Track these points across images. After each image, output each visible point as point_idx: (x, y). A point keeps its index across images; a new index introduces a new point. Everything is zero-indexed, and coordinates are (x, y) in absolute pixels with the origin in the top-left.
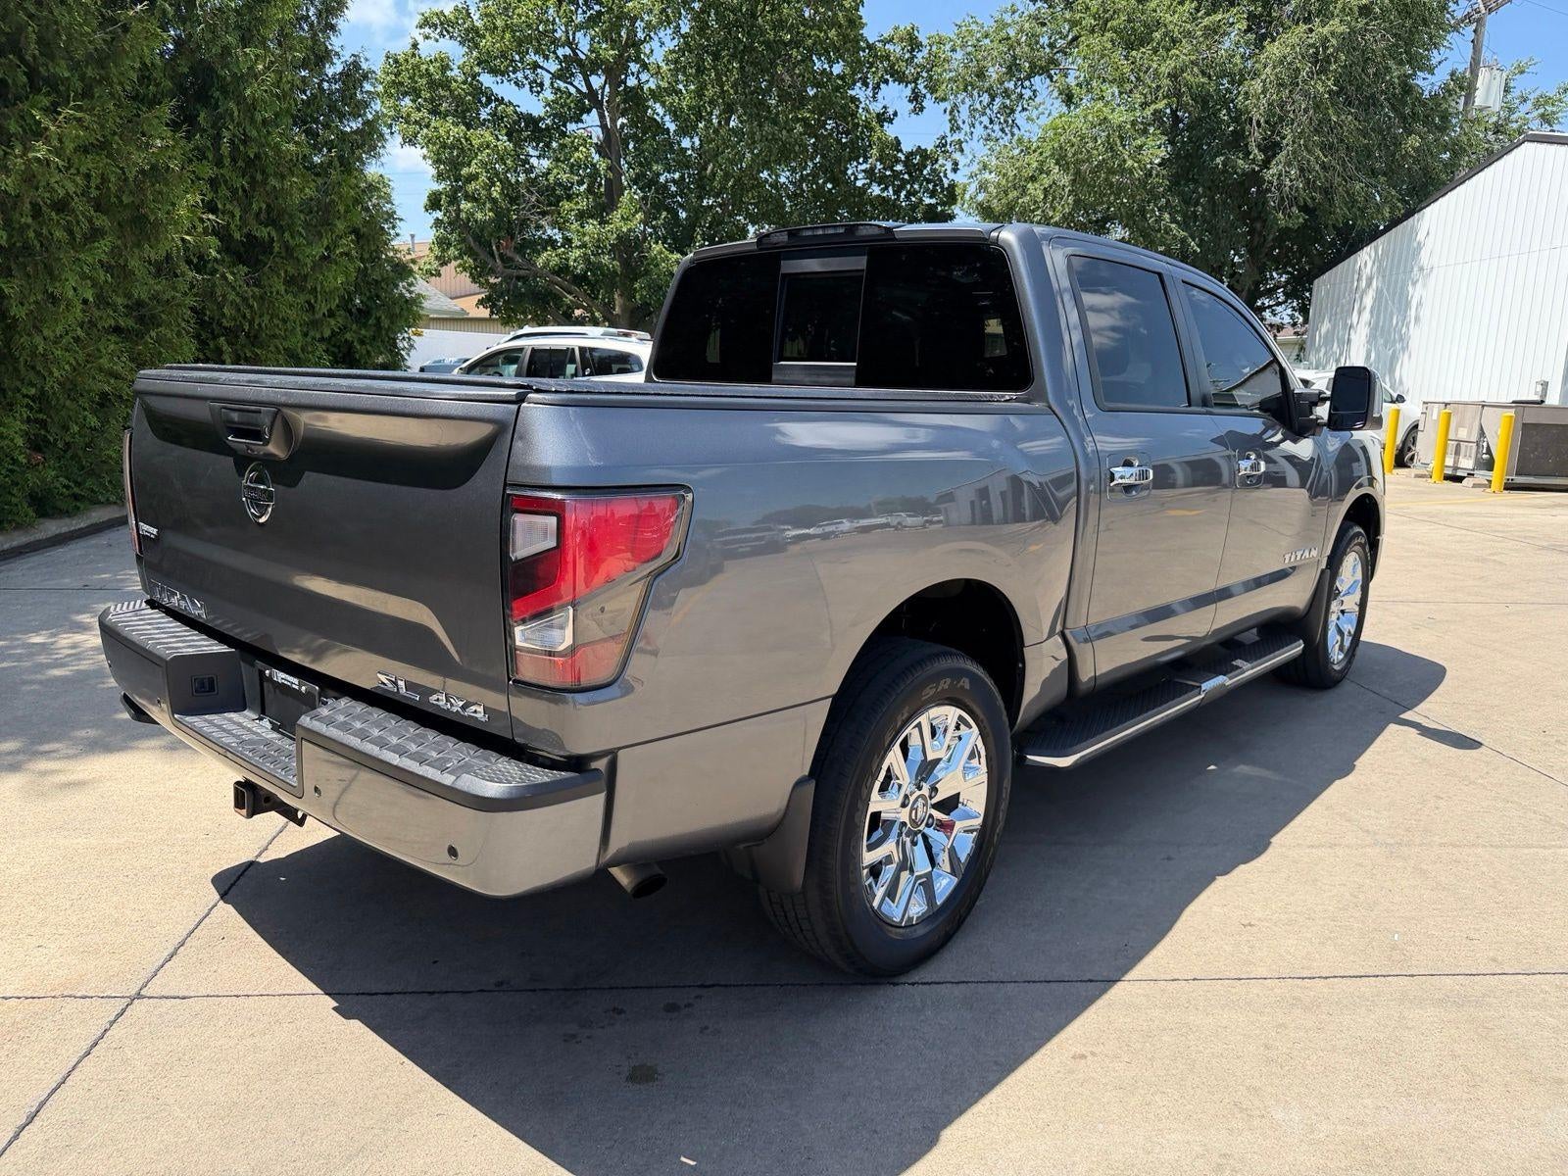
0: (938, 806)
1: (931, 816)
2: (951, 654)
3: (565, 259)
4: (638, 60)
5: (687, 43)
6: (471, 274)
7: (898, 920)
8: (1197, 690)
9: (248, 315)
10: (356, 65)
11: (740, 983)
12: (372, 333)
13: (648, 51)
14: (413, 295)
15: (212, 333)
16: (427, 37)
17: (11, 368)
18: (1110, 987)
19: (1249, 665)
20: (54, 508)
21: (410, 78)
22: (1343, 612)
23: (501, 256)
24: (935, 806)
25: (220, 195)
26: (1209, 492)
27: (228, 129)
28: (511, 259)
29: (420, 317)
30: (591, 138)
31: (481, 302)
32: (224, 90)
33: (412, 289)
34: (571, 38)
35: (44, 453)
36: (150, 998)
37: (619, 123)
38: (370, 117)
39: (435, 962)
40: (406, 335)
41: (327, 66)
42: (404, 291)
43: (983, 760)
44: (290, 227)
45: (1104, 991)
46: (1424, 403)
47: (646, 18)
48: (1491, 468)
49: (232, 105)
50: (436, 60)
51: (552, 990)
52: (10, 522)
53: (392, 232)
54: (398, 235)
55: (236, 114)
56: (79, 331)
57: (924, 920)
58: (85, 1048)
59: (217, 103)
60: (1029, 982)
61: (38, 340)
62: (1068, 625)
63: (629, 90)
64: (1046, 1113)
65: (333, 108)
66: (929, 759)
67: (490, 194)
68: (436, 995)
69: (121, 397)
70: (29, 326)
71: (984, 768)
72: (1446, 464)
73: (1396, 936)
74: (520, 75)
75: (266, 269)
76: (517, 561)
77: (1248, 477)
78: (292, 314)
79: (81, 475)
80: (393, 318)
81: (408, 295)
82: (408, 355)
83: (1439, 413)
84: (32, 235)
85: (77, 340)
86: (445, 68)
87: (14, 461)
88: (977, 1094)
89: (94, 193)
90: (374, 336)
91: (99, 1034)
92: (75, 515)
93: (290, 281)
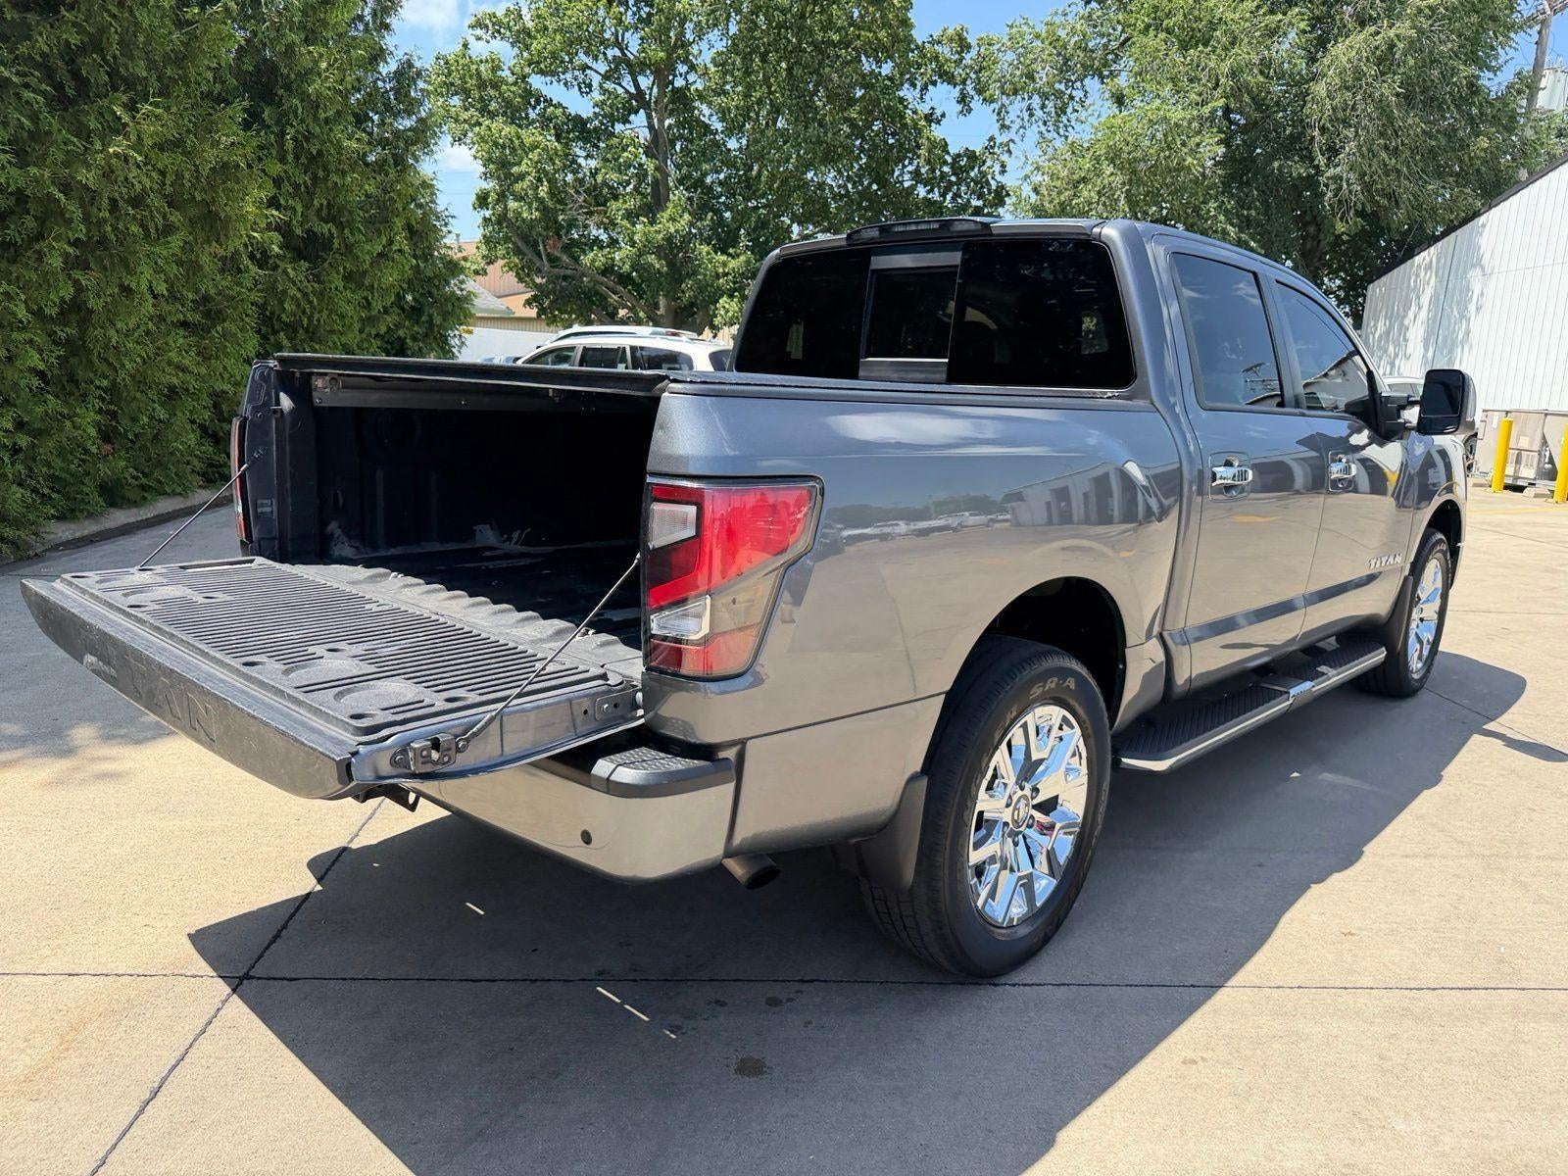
0: (1038, 807)
1: (1032, 817)
2: (1057, 653)
3: (611, 259)
4: (686, 61)
5: (734, 44)
6: (517, 273)
7: (1000, 921)
8: (1286, 696)
9: (307, 310)
10: (410, 65)
11: (839, 979)
12: (424, 330)
13: (696, 52)
14: (465, 293)
15: (273, 329)
16: (479, 39)
17: (84, 360)
18: (1214, 993)
19: (1335, 672)
20: (123, 497)
21: (460, 79)
22: (1422, 620)
23: (548, 255)
24: (1036, 807)
25: (283, 190)
26: (1280, 499)
27: (292, 126)
28: (558, 259)
29: (472, 316)
30: (638, 138)
31: (528, 303)
32: (288, 87)
33: (463, 287)
34: (620, 39)
35: (113, 444)
36: (259, 978)
37: (667, 123)
38: (423, 114)
39: (535, 950)
40: (457, 332)
41: (381, 65)
42: (456, 288)
43: (1084, 761)
44: (350, 223)
45: (1209, 997)
46: (1484, 411)
47: (695, 19)
48: (1553, 478)
49: (296, 101)
50: (487, 61)
51: (653, 980)
52: (82, 511)
53: (444, 229)
54: (450, 232)
55: (300, 110)
56: (150, 325)
57: (1024, 921)
58: (201, 1026)
59: (281, 100)
60: (1131, 986)
61: (112, 332)
62: (1167, 627)
63: (676, 91)
64: (1161, 1117)
65: (388, 107)
66: (1034, 759)
67: (537, 194)
68: (539, 984)
69: (187, 390)
70: (103, 318)
71: (1084, 770)
72: (1507, 473)
73: (1502, 948)
74: (569, 76)
75: (326, 265)
76: (655, 550)
77: (1340, 480)
78: (349, 310)
79: (149, 466)
80: (445, 315)
81: (459, 292)
82: (460, 352)
83: (1499, 421)
84: (109, 229)
85: (148, 333)
86: (496, 68)
87: (86, 451)
88: (1089, 1097)
89: (169, 189)
90: (427, 334)
91: (212, 1013)
92: (142, 505)
93: (348, 277)
